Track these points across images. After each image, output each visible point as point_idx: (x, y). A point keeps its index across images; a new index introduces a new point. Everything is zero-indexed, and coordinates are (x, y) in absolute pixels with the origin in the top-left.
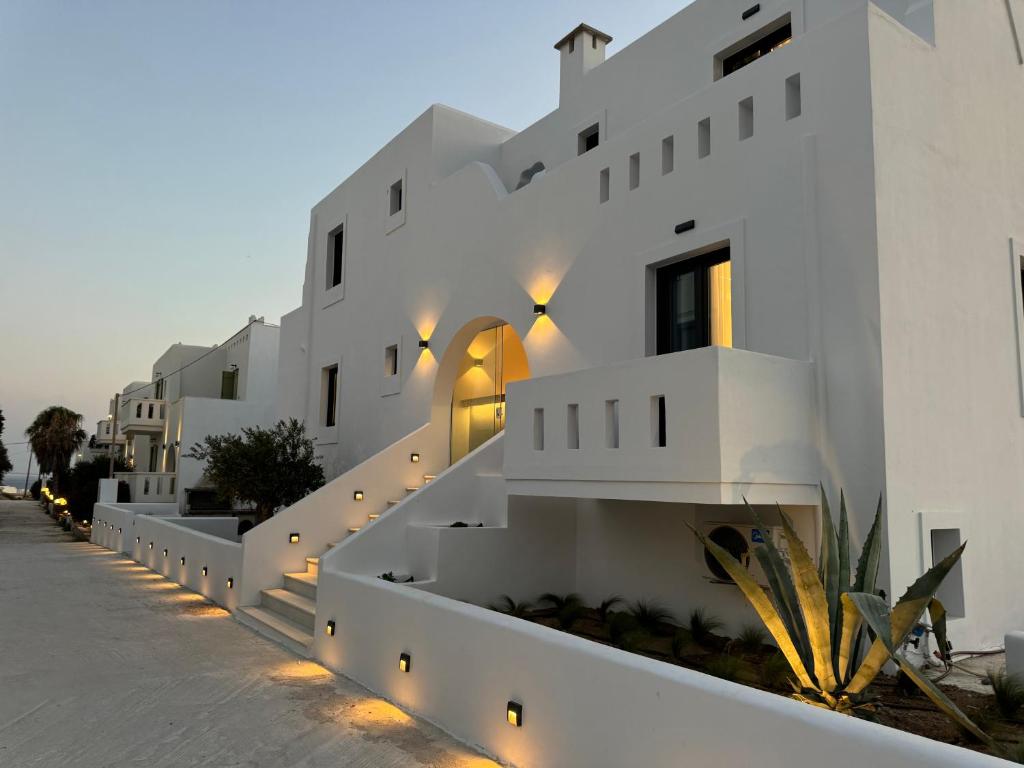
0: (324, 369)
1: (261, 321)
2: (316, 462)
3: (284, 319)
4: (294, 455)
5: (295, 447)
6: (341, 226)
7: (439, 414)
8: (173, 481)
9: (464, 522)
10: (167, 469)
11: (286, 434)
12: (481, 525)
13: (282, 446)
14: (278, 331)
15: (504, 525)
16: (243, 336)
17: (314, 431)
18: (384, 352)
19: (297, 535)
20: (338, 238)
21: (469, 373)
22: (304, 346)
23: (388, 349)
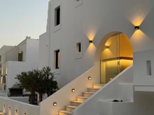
0: (55, 51)
1: (29, 38)
2: (54, 80)
3: (40, 36)
4: (48, 78)
5: (48, 75)
6: (59, 6)
7: (97, 64)
8: (5, 86)
9: (117, 100)
10: (3, 83)
11: (45, 71)
12: (122, 101)
13: (44, 75)
14: (38, 41)
15: (132, 101)
16: (24, 42)
17: (53, 70)
18: (76, 45)
19: (56, 103)
20: (58, 11)
21: (105, 51)
22: (48, 44)
23: (77, 44)
